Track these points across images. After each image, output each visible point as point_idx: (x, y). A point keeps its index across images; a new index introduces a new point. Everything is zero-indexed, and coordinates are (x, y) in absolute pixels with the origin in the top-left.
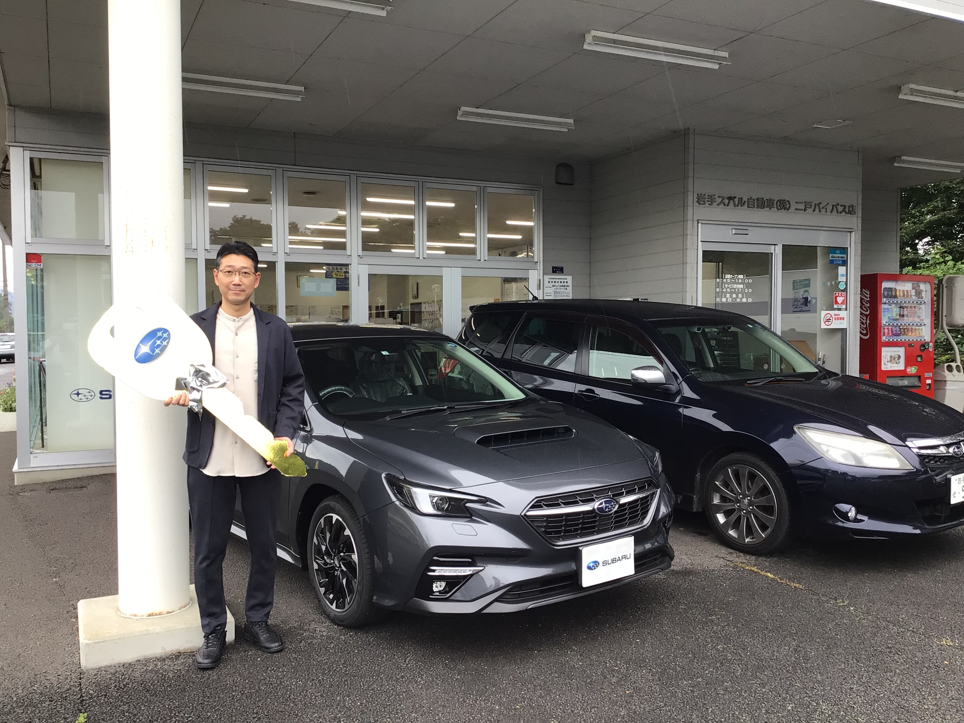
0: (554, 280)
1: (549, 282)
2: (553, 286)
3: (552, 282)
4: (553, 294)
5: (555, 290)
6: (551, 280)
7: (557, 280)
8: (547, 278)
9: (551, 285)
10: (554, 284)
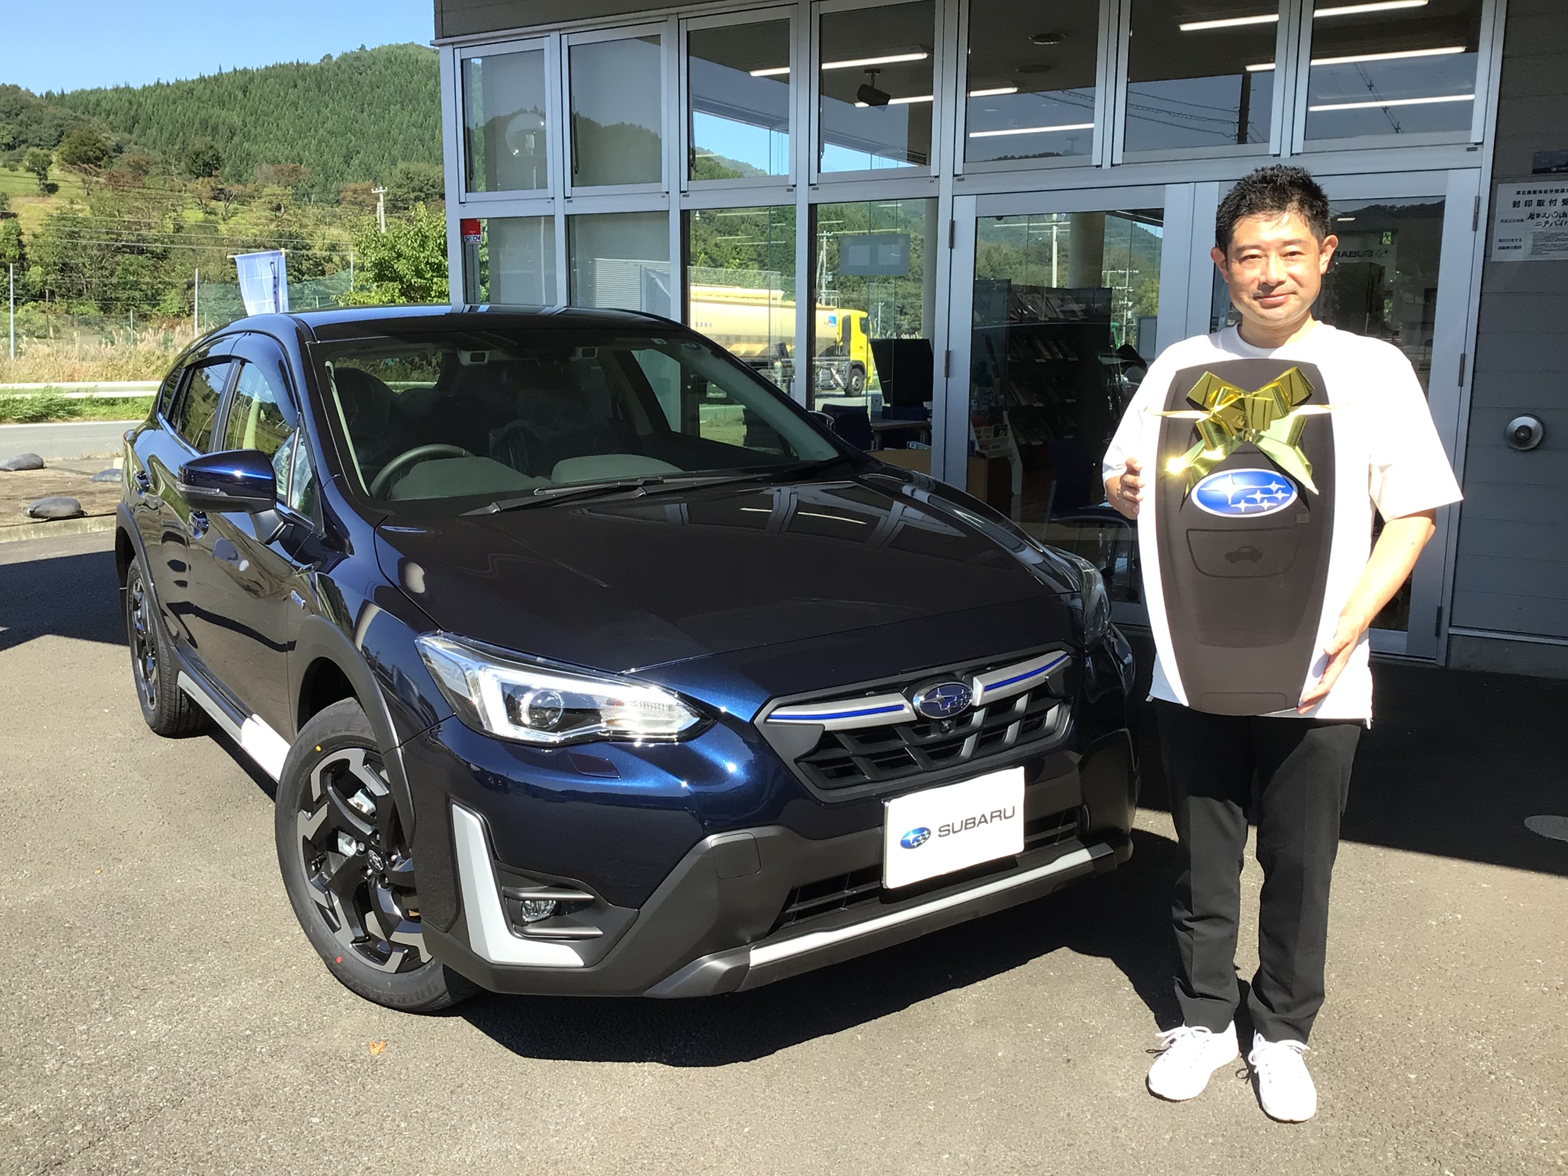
0: (1535, 198)
1: (1516, 204)
2: (1532, 216)
3: (1528, 203)
4: (1527, 244)
5: (1539, 229)
6: (1523, 199)
7: (1547, 198)
8: (1508, 192)
9: (1523, 212)
10: (1534, 209)
